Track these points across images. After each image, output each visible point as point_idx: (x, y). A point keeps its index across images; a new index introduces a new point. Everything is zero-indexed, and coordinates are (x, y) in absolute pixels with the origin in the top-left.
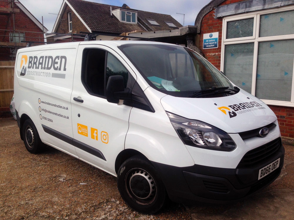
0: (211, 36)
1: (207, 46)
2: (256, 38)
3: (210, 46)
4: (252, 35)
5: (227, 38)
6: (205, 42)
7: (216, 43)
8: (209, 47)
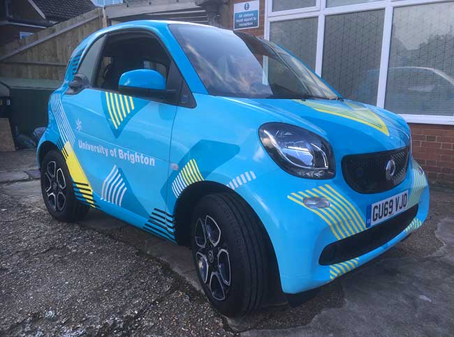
0: (247, 7)
1: (241, 25)
2: (322, 8)
3: (245, 25)
4: (315, 5)
5: (273, 10)
6: (237, 18)
7: (255, 19)
8: (245, 27)
